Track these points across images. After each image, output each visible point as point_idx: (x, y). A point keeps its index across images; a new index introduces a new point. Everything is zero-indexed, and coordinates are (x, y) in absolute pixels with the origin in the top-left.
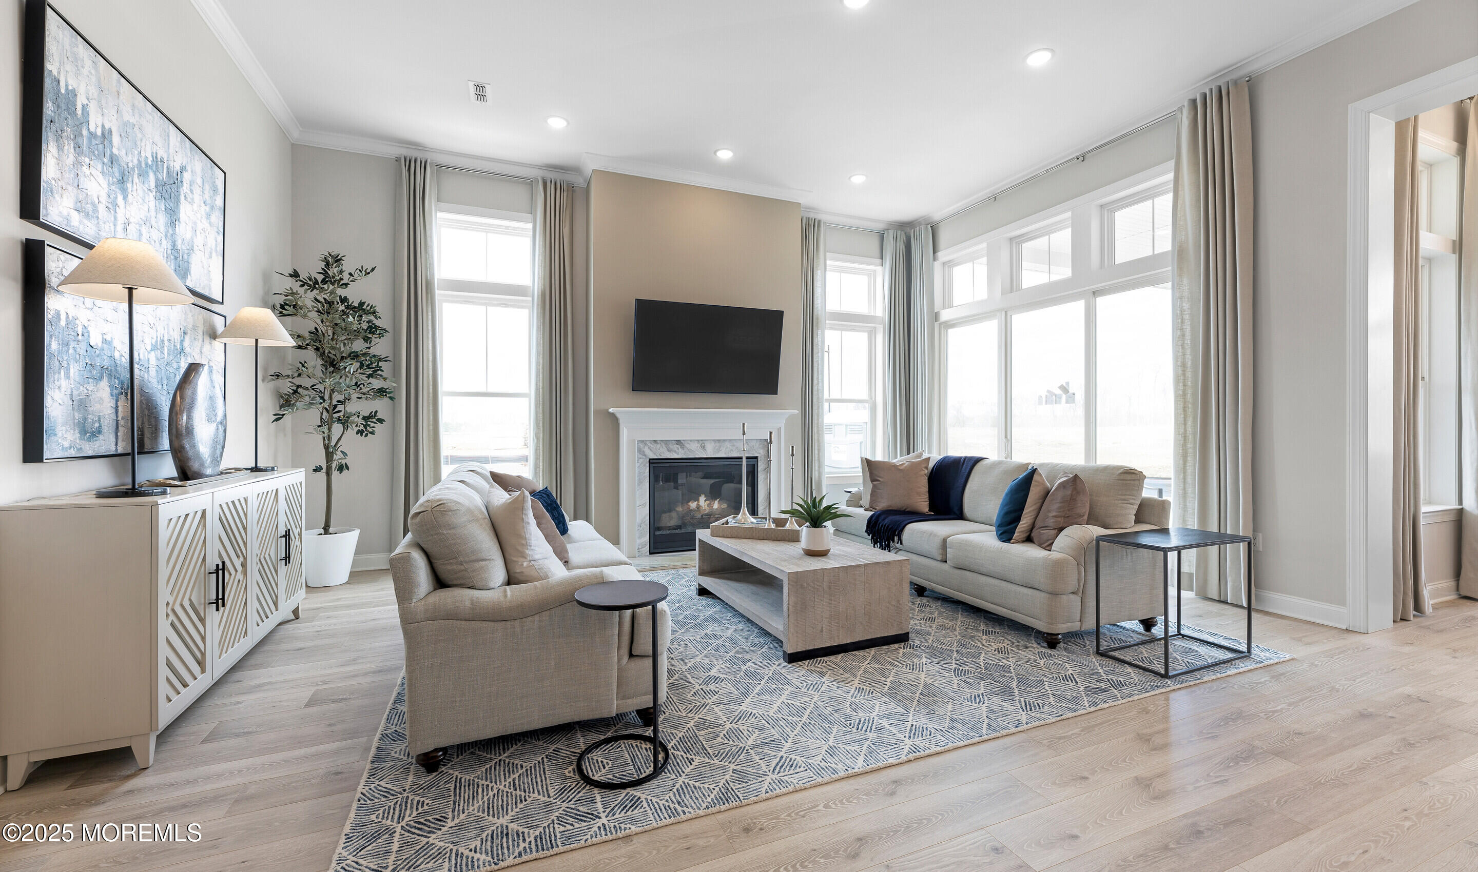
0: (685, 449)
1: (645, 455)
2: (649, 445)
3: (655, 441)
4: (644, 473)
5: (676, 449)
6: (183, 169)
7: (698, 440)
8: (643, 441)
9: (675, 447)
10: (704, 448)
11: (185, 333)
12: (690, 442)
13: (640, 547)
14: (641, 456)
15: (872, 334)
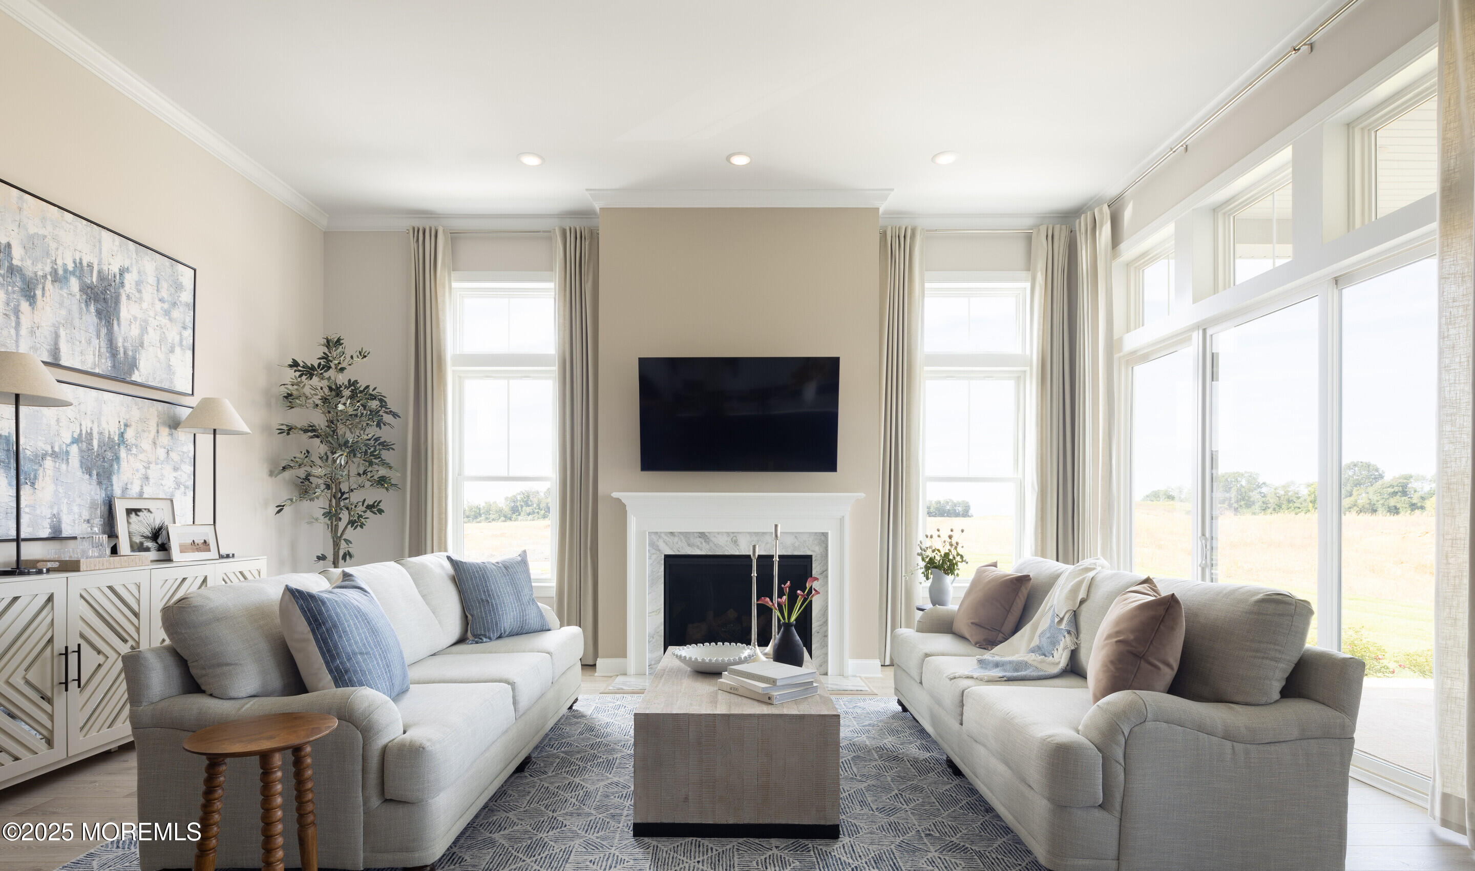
0: (711, 544)
1: (659, 550)
2: (665, 537)
3: (672, 533)
4: (658, 572)
5: (699, 544)
6: (122, 272)
7: (728, 533)
8: (657, 533)
9: (698, 541)
10: (735, 542)
11: (126, 425)
12: (717, 536)
13: (653, 663)
14: (654, 551)
15: (1019, 379)
